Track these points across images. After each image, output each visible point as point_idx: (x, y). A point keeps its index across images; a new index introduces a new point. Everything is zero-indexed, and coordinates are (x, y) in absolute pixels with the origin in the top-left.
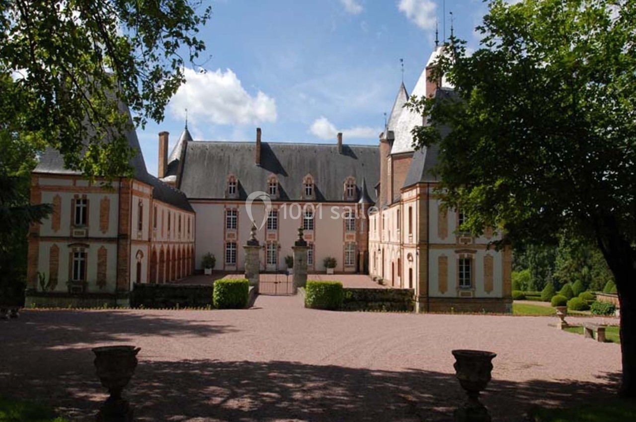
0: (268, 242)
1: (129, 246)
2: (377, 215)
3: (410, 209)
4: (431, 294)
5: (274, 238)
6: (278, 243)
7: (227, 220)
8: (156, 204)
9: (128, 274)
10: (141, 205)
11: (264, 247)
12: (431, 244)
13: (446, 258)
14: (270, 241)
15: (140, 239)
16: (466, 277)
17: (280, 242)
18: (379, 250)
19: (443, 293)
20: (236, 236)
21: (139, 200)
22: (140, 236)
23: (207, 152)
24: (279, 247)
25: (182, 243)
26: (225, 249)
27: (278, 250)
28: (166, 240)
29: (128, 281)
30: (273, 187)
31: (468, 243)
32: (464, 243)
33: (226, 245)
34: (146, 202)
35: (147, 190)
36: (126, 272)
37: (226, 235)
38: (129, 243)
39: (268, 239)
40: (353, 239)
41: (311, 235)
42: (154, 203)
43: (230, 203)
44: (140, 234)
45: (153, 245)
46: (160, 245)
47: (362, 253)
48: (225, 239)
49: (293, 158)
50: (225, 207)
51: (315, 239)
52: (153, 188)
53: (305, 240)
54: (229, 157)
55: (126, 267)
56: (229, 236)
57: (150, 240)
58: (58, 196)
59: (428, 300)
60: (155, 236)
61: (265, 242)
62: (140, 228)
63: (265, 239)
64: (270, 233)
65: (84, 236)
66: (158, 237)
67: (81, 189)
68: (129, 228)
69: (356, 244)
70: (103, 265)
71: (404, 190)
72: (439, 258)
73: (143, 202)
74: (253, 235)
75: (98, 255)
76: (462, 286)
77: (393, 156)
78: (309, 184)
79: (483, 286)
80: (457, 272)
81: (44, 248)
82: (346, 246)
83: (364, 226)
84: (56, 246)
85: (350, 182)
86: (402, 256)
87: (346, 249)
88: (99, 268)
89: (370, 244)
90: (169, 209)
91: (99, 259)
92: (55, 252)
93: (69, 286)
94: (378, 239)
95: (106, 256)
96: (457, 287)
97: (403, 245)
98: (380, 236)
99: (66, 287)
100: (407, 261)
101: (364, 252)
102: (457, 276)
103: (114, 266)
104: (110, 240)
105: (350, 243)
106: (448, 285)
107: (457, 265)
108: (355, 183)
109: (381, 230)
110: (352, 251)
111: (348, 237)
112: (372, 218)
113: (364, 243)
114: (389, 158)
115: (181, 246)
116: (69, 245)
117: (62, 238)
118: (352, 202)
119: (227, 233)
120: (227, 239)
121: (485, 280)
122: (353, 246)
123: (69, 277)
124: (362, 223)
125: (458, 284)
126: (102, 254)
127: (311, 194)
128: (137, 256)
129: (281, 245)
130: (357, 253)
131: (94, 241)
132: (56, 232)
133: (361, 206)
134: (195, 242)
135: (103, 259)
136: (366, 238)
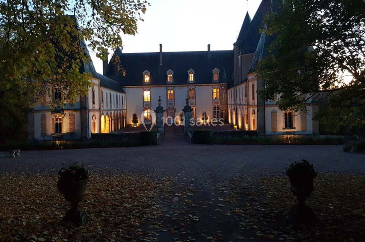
1: (87, 113)
2: (233, 89)
3: (253, 86)
4: (267, 133)
6: (175, 108)
7: (144, 97)
8: (102, 89)
9: (87, 128)
10: (93, 90)
11: (166, 110)
12: (266, 105)
13: (276, 112)
14: (170, 107)
15: (94, 109)
16: (289, 123)
18: (234, 109)
19: (274, 132)
20: (150, 105)
21: (92, 87)
22: (93, 108)
24: (175, 110)
25: (119, 110)
27: (175, 112)
28: (109, 109)
29: (88, 132)
30: (170, 77)
34: (96, 89)
35: (97, 82)
36: (87, 127)
37: (144, 105)
38: (87, 111)
40: (218, 104)
41: (193, 103)
42: (101, 89)
43: (146, 87)
44: (94, 106)
45: (102, 112)
46: (106, 112)
49: (182, 60)
50: (143, 89)
51: (196, 105)
52: (100, 80)
53: (190, 106)
55: (86, 124)
57: (100, 109)
59: (265, 136)
60: (103, 107)
61: (167, 108)
62: (94, 103)
63: (167, 106)
64: (170, 103)
65: (61, 109)
66: (104, 107)
68: (87, 103)
69: (220, 106)
70: (73, 124)
71: (249, 75)
72: (271, 112)
73: (95, 89)
74: (160, 104)
75: (70, 119)
76: (286, 128)
77: (242, 55)
78: (191, 74)
79: (300, 128)
80: (283, 120)
81: (37, 116)
82: (214, 108)
83: (225, 96)
84: (43, 114)
85: (216, 72)
86: (248, 113)
87: (214, 109)
88: (70, 126)
89: (229, 106)
90: (111, 92)
91: (70, 121)
92: (44, 118)
93: (53, 137)
94: (233, 103)
95: (74, 119)
96: (283, 129)
97: (249, 105)
98: (235, 101)
99: (52, 137)
100: (252, 115)
101: (225, 111)
102: (283, 122)
103: (79, 124)
104: (76, 110)
105: (217, 106)
106: (278, 127)
107: (283, 117)
108: (218, 72)
109: (235, 98)
110: (218, 110)
111: (215, 103)
112: (229, 91)
113: (225, 106)
114: (239, 57)
115: (119, 112)
116: (52, 114)
117: (48, 110)
118: (217, 83)
119: (145, 103)
120: (145, 107)
121: (302, 124)
122: (218, 108)
123: (53, 132)
124: (224, 95)
125: (284, 127)
126: (72, 117)
127: (192, 80)
128: (92, 118)
129: (177, 109)
130: (221, 111)
131: (66, 111)
132: (43, 107)
133: (223, 85)
134: (126, 109)
135: (72, 121)
136: (226, 103)
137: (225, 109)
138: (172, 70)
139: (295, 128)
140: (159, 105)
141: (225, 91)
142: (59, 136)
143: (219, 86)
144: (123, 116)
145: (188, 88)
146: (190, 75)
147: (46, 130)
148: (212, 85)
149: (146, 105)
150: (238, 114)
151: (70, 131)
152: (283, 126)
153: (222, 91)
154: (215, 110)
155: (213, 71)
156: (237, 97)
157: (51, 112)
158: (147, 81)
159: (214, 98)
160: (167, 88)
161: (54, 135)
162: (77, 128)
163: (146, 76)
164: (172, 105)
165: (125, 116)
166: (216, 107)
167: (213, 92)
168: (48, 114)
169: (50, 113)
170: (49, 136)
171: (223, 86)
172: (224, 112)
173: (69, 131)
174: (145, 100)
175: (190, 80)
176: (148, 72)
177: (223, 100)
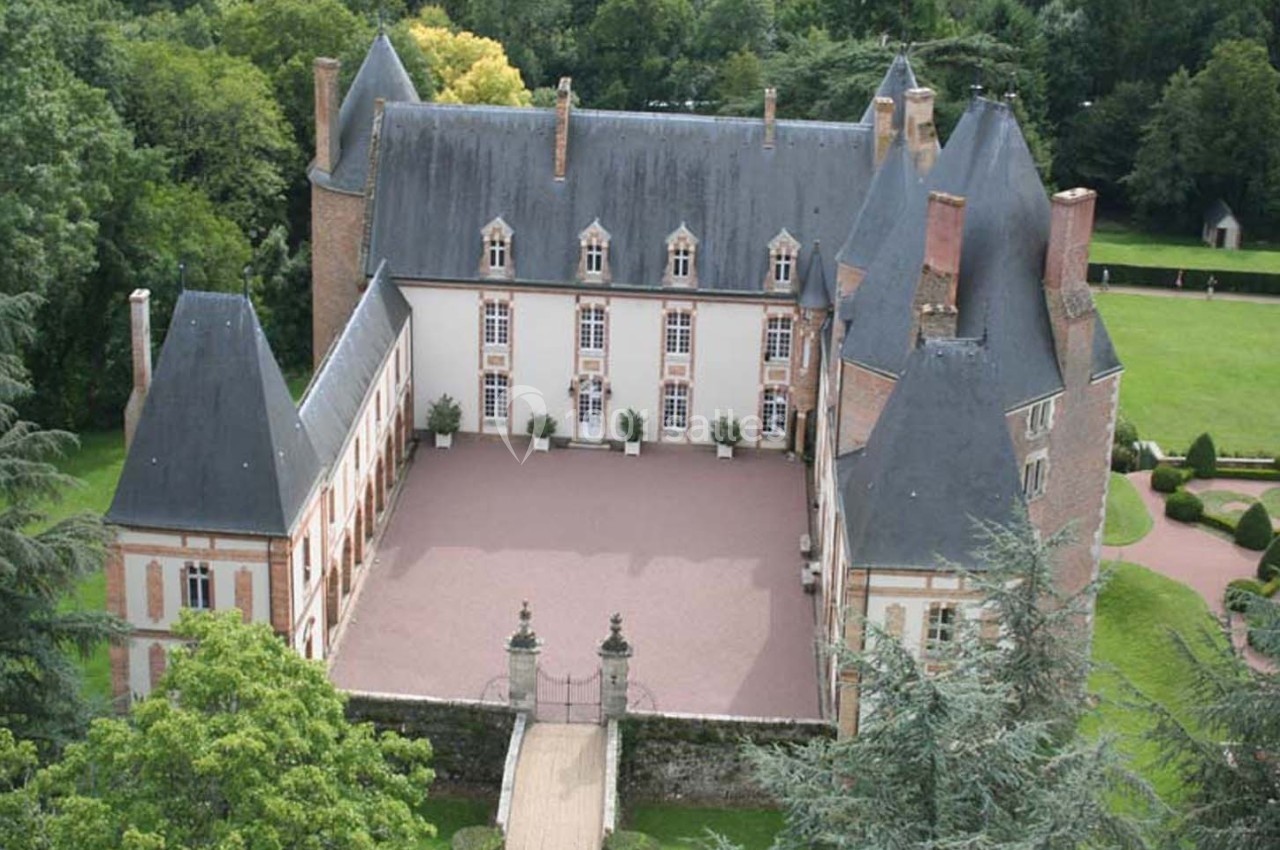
0: (581, 377)
5: (598, 369)
6: (606, 381)
7: (485, 324)
14: (587, 376)
15: (307, 600)
17: (612, 380)
20: (507, 361)
22: (306, 597)
23: (436, 134)
24: (609, 390)
26: (481, 387)
27: (607, 398)
30: (594, 253)
33: (485, 380)
37: (485, 360)
39: (582, 372)
40: (784, 378)
41: (683, 368)
43: (491, 290)
44: (307, 590)
46: (343, 538)
47: (801, 416)
48: (480, 367)
49: (650, 160)
50: (481, 296)
51: (692, 377)
54: (490, 154)
56: (491, 361)
58: (154, 562)
61: (576, 378)
62: (307, 576)
63: (576, 372)
66: (338, 531)
67: (196, 552)
73: (310, 530)
78: (682, 253)
82: (767, 393)
84: (158, 645)
85: (783, 251)
87: (765, 397)
92: (157, 655)
101: (808, 413)
105: (776, 385)
108: (794, 254)
110: (781, 402)
111: (773, 374)
113: (807, 395)
118: (785, 297)
119: (485, 355)
120: (486, 367)
122: (782, 394)
124: (807, 348)
129: (613, 389)
132: (156, 622)
136: (814, 382)
137: (808, 407)
138: (603, 225)
141: (813, 335)
143: (790, 311)
145: (664, 307)
148: (765, 304)
153: (802, 332)
154: (768, 401)
155: (774, 241)
160: (578, 300)
164: (596, 369)
166: (771, 391)
171: (805, 315)
172: (802, 413)
177: (804, 371)
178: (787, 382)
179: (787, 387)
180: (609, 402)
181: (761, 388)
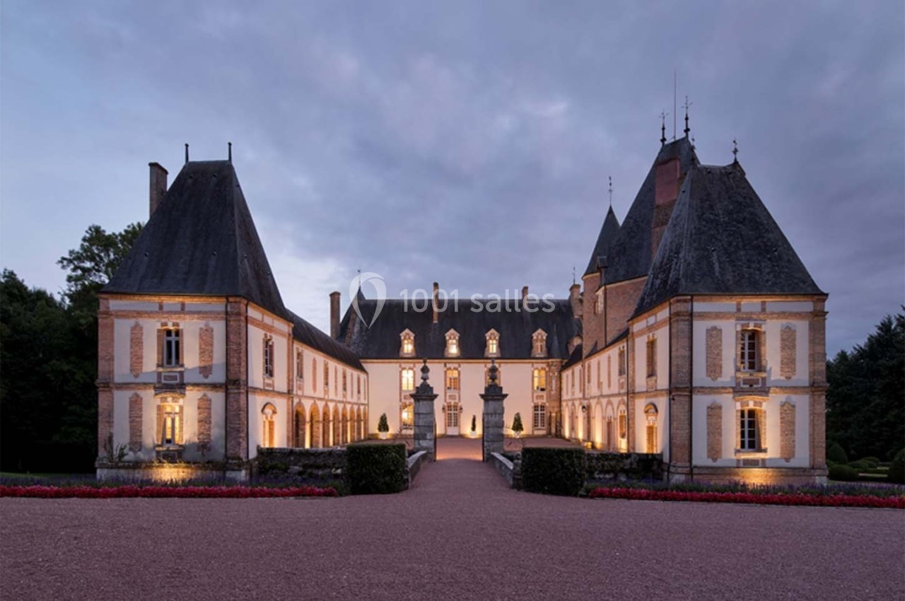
0: (448, 403)
1: (243, 396)
2: (577, 368)
3: (652, 343)
4: (696, 461)
6: (460, 404)
8: (300, 349)
9: (242, 434)
10: (270, 343)
11: (444, 409)
12: (696, 387)
13: (720, 408)
14: (450, 403)
15: (268, 388)
16: (749, 437)
17: (462, 404)
19: (715, 460)
21: (266, 335)
22: (268, 385)
24: (461, 409)
25: (349, 403)
26: (401, 411)
27: (460, 412)
28: (321, 396)
30: (452, 342)
31: (755, 386)
32: (748, 386)
33: (402, 407)
34: (280, 342)
35: (282, 326)
36: (240, 431)
37: (403, 397)
38: (243, 392)
39: (448, 401)
40: (543, 399)
42: (295, 346)
43: (405, 363)
44: (268, 381)
45: (296, 401)
46: (312, 401)
48: (400, 400)
50: (400, 366)
52: (293, 325)
55: (240, 424)
57: (290, 392)
58: (137, 324)
59: (692, 470)
60: (301, 388)
61: (445, 404)
62: (269, 373)
63: (445, 401)
64: (451, 394)
65: (178, 381)
66: (305, 390)
67: (170, 314)
68: (243, 370)
69: (547, 404)
70: (206, 422)
71: (635, 320)
72: (708, 408)
73: (273, 340)
74: (425, 379)
75: (199, 408)
76: (743, 450)
77: (608, 286)
78: (493, 340)
79: (779, 450)
80: (737, 429)
81: (121, 400)
82: (536, 408)
83: (556, 385)
84: (137, 396)
85: (540, 337)
86: (631, 411)
87: (535, 410)
88: (200, 427)
89: (564, 404)
90: (327, 360)
91: (199, 414)
92: (136, 404)
93: (158, 452)
94: (579, 395)
95: (210, 409)
96: (737, 451)
97: (634, 393)
98: (583, 390)
99: (154, 454)
100: (644, 415)
101: (556, 413)
102: (737, 435)
103: (222, 423)
104: (214, 386)
105: (540, 404)
106: (723, 448)
107: (737, 419)
108: (544, 338)
109: (584, 385)
110: (542, 412)
111: (538, 397)
112: (567, 374)
113: (556, 404)
114: (600, 293)
115: (348, 407)
116: (156, 394)
117: (145, 385)
118: (541, 358)
119: (403, 395)
120: (403, 401)
121: (782, 441)
122: (543, 407)
123: (158, 440)
124: (554, 381)
125: (739, 447)
126: (204, 406)
127: (495, 351)
128: (263, 410)
129: (463, 407)
130: (549, 414)
131: (191, 388)
132: (136, 376)
133: (552, 362)
134: (368, 405)
135: (206, 414)
136: (559, 397)
137: (556, 409)
138: (456, 330)
139: (765, 451)
140: (422, 381)
141: (556, 374)
142: (173, 451)
143: (544, 365)
144: (359, 416)
145: (486, 366)
146: (491, 342)
147: (141, 436)
148: (532, 363)
149: (405, 398)
150: (594, 418)
151: (199, 439)
152: (737, 445)
153: (551, 374)
154: (537, 412)
155: (535, 336)
156: (589, 381)
157: (155, 388)
158: (408, 350)
159: (535, 388)
160: (445, 365)
161: (161, 449)
162: (217, 432)
163: (406, 342)
164: (455, 399)
165: (365, 417)
166: (538, 406)
167: (533, 377)
168: (148, 395)
169: (152, 392)
170: (149, 451)
171: (552, 365)
172: (554, 415)
173: (196, 440)
174: (404, 388)
175: (491, 351)
176: (411, 333)
177: (553, 393)
178: (545, 401)
179: (545, 403)
180: (462, 415)
181: (532, 404)
